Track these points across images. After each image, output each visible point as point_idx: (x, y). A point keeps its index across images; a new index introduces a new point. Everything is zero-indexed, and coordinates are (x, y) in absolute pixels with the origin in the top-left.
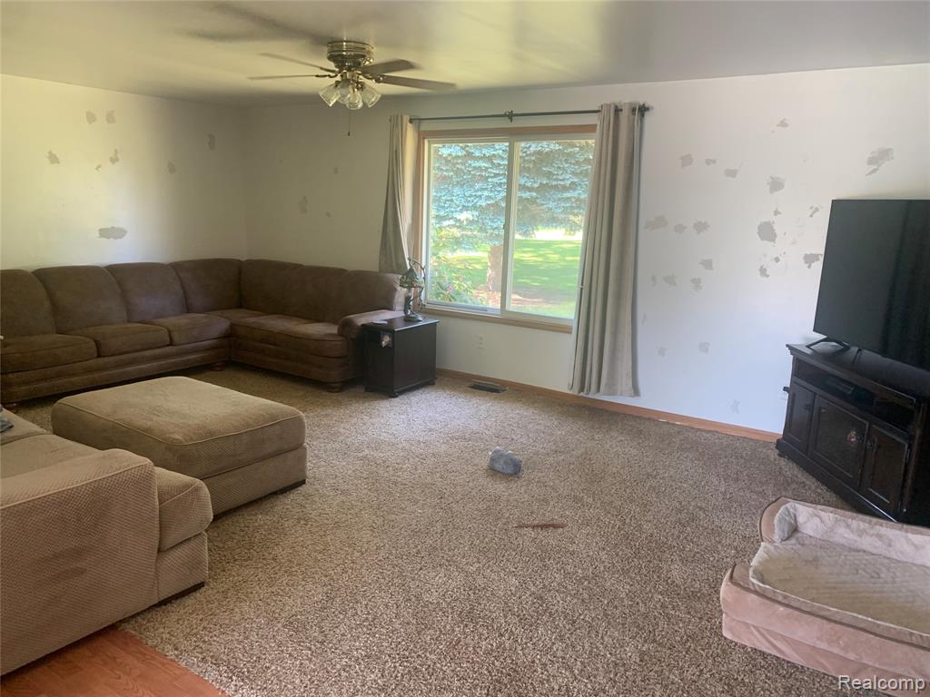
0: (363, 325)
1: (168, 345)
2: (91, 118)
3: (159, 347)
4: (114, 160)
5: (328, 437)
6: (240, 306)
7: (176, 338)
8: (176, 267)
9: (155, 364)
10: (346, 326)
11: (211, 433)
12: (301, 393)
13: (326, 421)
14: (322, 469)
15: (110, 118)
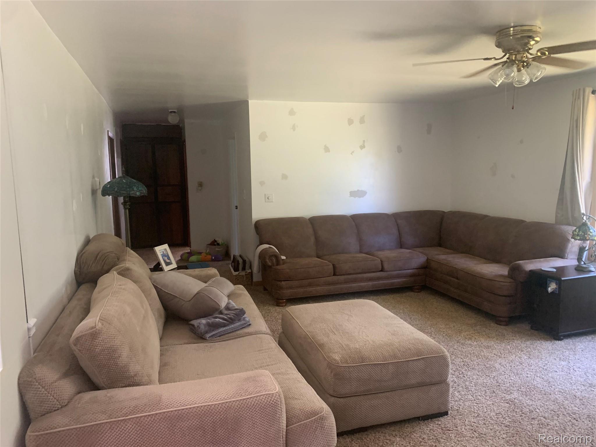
0: (531, 271)
1: (380, 271)
2: (350, 122)
3: (374, 272)
4: (362, 147)
5: (482, 370)
6: (440, 245)
7: (386, 266)
8: (396, 217)
9: (370, 283)
10: (515, 270)
11: (363, 359)
12: (473, 321)
13: (485, 352)
14: (467, 404)
15: (362, 120)
